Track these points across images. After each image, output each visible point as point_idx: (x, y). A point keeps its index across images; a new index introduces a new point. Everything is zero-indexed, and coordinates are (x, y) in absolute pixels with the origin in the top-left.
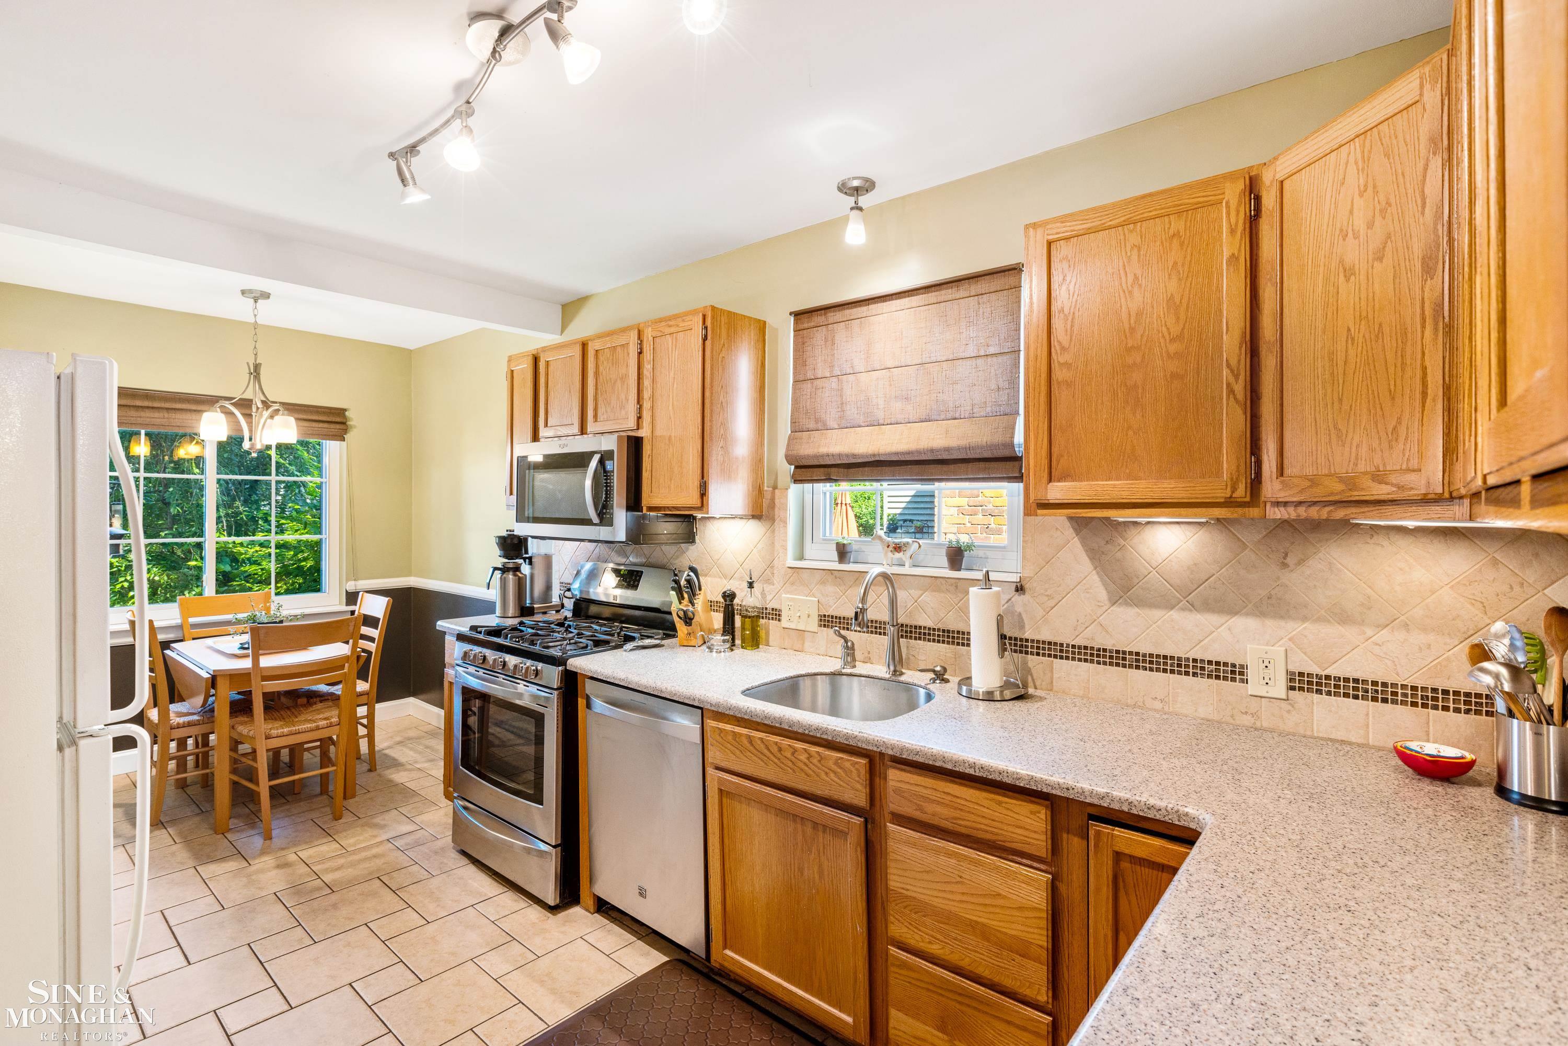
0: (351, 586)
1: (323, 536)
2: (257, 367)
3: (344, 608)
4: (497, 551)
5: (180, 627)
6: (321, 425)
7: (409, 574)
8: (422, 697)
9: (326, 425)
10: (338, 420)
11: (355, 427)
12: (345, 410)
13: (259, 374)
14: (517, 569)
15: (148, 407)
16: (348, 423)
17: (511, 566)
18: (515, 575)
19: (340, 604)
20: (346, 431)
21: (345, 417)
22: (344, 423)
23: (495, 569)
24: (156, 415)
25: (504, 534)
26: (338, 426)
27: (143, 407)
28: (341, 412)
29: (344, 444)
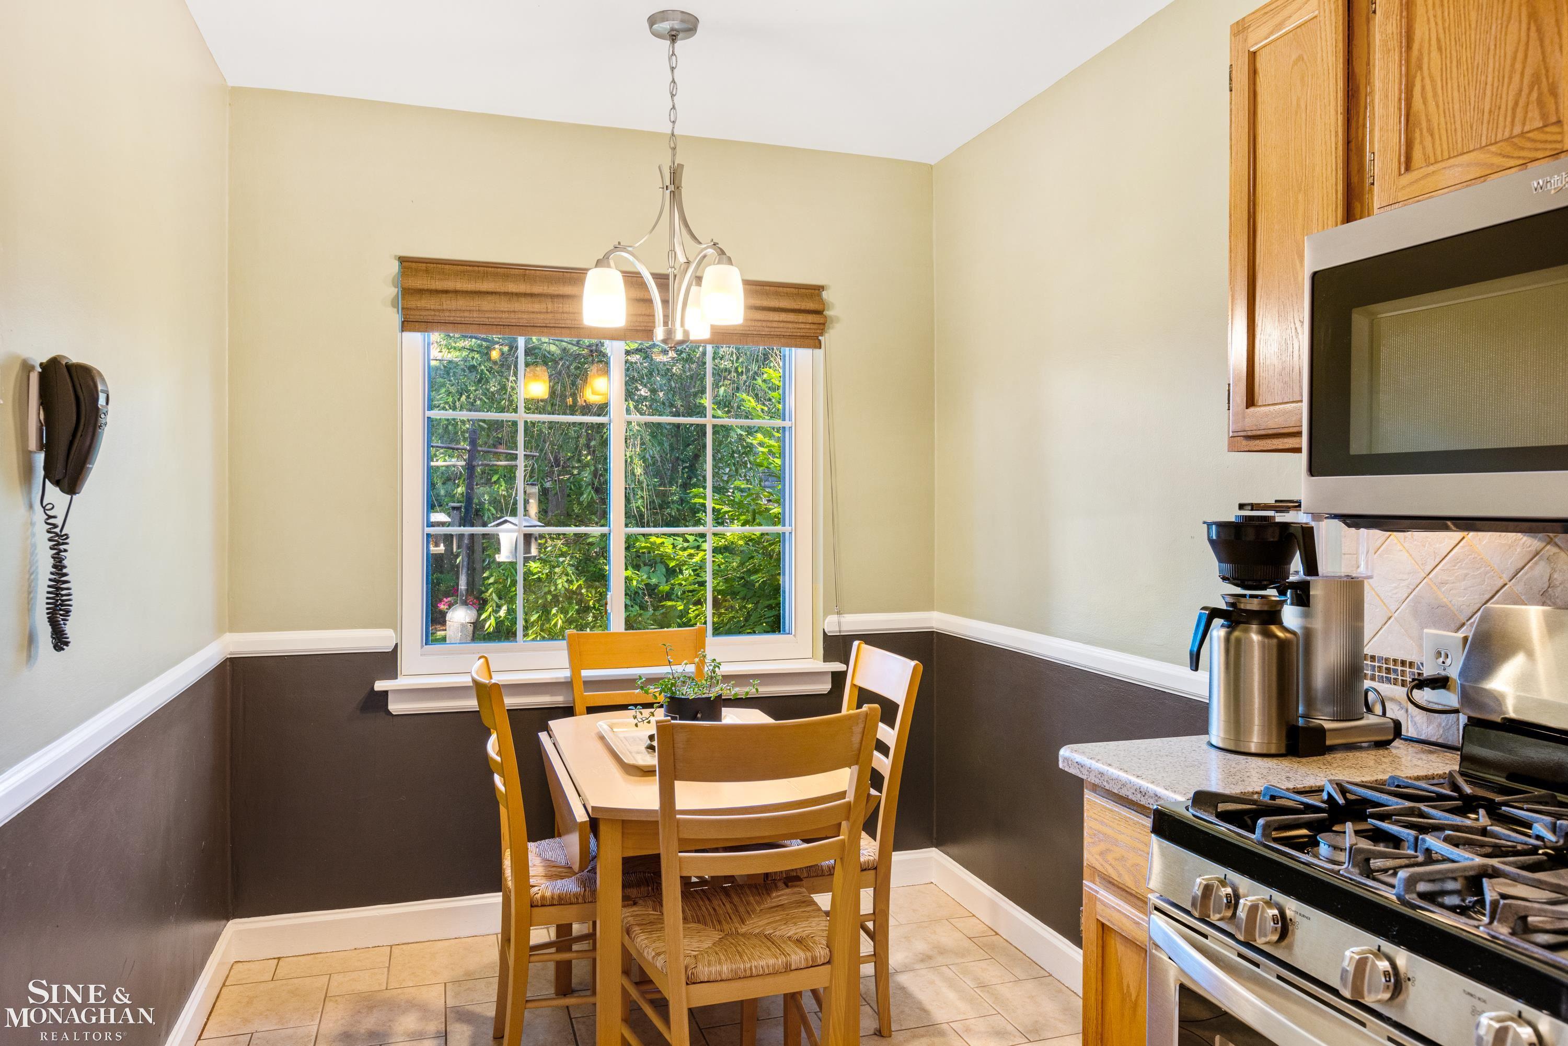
0: (833, 625)
1: (787, 529)
2: (676, 174)
3: (820, 665)
4: (1210, 564)
5: (567, 685)
6: (783, 316)
7: (929, 606)
8: (955, 850)
9: (791, 317)
10: (811, 306)
11: (838, 319)
12: (820, 288)
13: (678, 188)
14: (1270, 616)
15: (525, 295)
16: (826, 313)
17: (1254, 605)
18: (1267, 634)
19: (813, 657)
20: (822, 327)
21: (822, 301)
22: (819, 312)
23: (1215, 613)
24: (537, 307)
25: (1231, 515)
26: (810, 318)
27: (518, 295)
28: (815, 291)
29: (819, 353)
